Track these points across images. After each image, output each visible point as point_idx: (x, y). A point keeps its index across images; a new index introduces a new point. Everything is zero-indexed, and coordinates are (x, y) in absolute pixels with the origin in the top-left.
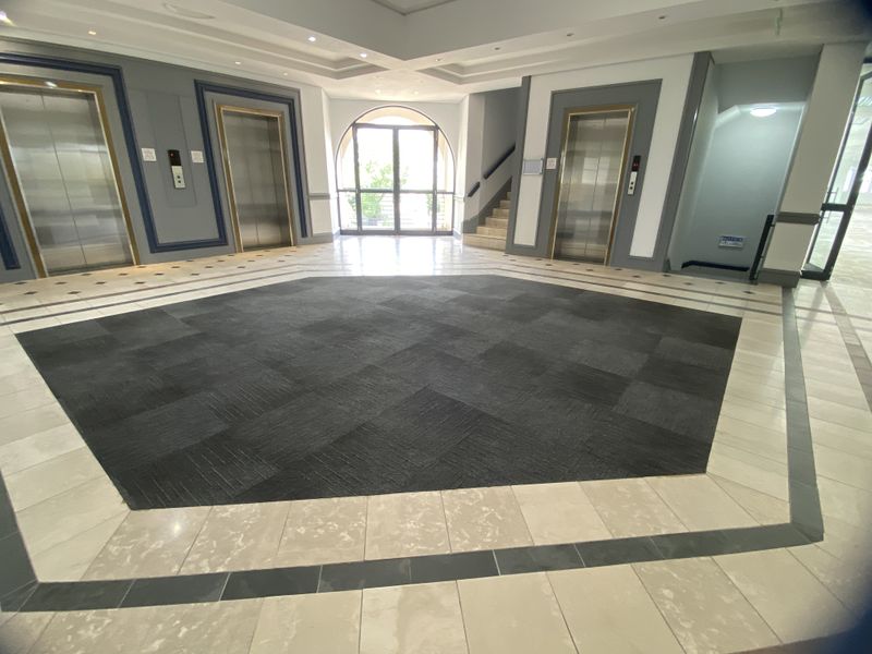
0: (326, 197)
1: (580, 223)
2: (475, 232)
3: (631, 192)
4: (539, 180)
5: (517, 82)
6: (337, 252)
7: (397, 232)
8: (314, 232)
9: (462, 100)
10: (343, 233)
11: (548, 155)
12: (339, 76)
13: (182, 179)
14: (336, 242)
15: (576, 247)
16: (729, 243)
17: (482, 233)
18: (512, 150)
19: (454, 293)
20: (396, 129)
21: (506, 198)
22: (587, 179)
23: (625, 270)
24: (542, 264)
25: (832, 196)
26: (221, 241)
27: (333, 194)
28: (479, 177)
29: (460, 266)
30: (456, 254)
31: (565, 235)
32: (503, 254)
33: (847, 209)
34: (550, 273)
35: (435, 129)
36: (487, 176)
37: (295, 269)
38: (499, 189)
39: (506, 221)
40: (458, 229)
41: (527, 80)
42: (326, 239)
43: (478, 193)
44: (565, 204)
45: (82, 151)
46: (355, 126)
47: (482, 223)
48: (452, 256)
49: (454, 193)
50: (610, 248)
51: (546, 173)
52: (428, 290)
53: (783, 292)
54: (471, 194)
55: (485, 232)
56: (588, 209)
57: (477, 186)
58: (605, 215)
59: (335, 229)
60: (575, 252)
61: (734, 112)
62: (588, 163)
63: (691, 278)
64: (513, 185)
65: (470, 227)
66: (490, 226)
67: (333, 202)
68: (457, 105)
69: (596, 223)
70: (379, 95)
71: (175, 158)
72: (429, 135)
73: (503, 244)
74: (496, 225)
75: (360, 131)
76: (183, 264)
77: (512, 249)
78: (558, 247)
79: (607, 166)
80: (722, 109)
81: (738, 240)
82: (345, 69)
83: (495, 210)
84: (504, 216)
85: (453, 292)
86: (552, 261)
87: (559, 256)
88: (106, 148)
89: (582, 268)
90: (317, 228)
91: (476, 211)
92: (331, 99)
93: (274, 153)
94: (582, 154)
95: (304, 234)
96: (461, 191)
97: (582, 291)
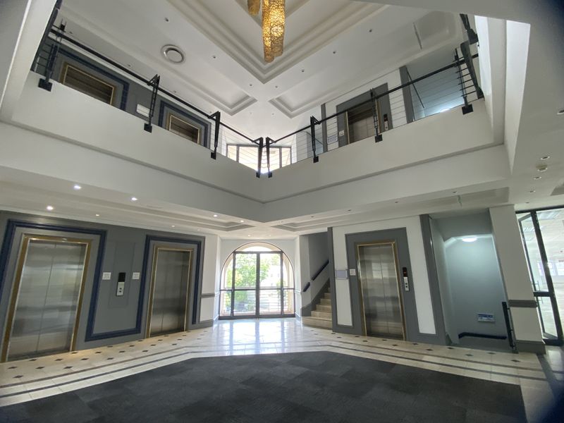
0: (212, 295)
1: (379, 305)
2: (310, 315)
3: (407, 289)
4: (347, 282)
5: (325, 229)
6: (215, 334)
7: (258, 316)
8: (201, 320)
9: (296, 238)
10: (220, 318)
11: (350, 267)
12: (228, 230)
13: (122, 290)
14: (215, 326)
15: (382, 325)
16: (485, 319)
17: (314, 316)
18: (328, 262)
19: (299, 370)
20: (258, 254)
21: (327, 291)
22: (377, 275)
23: (420, 344)
24: (359, 340)
25: (537, 286)
26: (137, 331)
27: (217, 293)
28: (309, 279)
29: (302, 344)
30: (298, 333)
31: (371, 315)
32: (331, 332)
33: (551, 294)
34: (368, 349)
35: (281, 253)
36: (314, 279)
37: (182, 351)
38: (322, 286)
39: (330, 307)
40: (298, 313)
41: (330, 229)
42: (209, 324)
43: (309, 289)
44: (366, 291)
45: (68, 269)
46: (235, 253)
47: (314, 309)
48: (296, 335)
49: (294, 289)
50: (404, 325)
51: (350, 277)
52: (278, 368)
53: (539, 358)
54: (305, 290)
55: (318, 316)
56: (382, 295)
57: (308, 285)
58: (394, 299)
59: (215, 317)
60: (381, 330)
61: (452, 240)
62: (375, 266)
63: (469, 349)
64: (331, 284)
65: (306, 312)
66: (320, 310)
67: (216, 299)
68: (293, 240)
69: (390, 305)
70: (249, 237)
71: (122, 277)
72: (278, 256)
73: (330, 324)
74: (324, 310)
75: (237, 256)
76: (104, 350)
77: (337, 328)
78: (369, 325)
79: (386, 268)
80: (445, 239)
81: (489, 316)
82: (230, 227)
83: (322, 300)
84: (328, 304)
85: (297, 368)
86: (366, 338)
87: (371, 333)
88: (83, 267)
89: (388, 344)
90: (203, 317)
91: (309, 301)
92: (222, 240)
93: (185, 267)
94: (370, 262)
95: (194, 322)
96: (299, 289)
97: (394, 365)
